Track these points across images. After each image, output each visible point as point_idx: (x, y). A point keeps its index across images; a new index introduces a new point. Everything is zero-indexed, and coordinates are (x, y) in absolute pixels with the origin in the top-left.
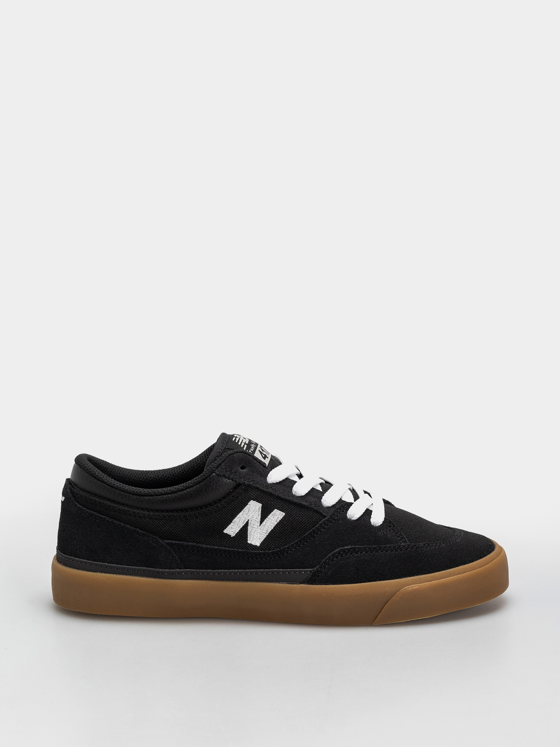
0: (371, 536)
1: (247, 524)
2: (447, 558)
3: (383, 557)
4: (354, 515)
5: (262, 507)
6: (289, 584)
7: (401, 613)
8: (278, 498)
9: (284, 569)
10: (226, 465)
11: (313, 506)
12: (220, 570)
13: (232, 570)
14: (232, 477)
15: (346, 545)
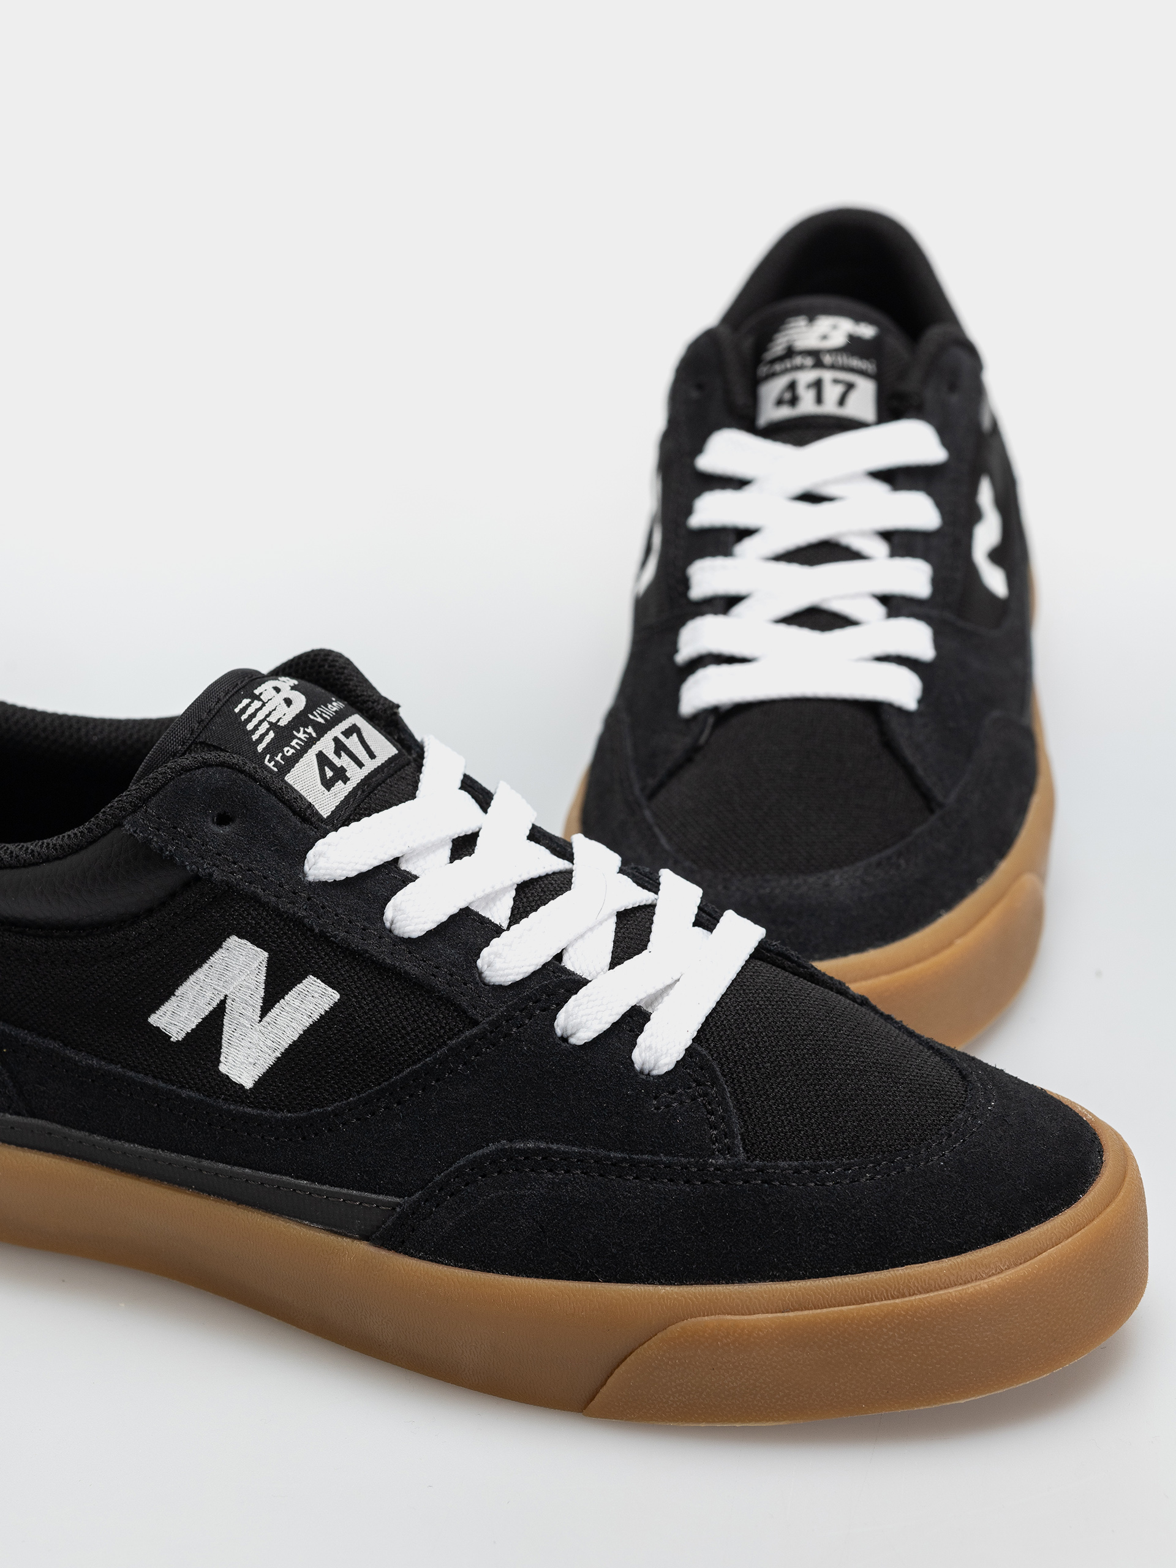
0: (618, 1113)
1: (220, 1010)
2: (863, 1230)
3: (637, 1197)
4: (578, 1030)
5: (270, 961)
6: (328, 1230)
7: (672, 1398)
8: (323, 938)
9: (313, 1182)
10: (161, 806)
11: (439, 983)
12: (127, 1145)
13: (163, 1150)
14: (170, 851)
15: (524, 1137)
